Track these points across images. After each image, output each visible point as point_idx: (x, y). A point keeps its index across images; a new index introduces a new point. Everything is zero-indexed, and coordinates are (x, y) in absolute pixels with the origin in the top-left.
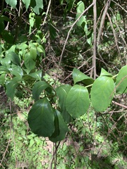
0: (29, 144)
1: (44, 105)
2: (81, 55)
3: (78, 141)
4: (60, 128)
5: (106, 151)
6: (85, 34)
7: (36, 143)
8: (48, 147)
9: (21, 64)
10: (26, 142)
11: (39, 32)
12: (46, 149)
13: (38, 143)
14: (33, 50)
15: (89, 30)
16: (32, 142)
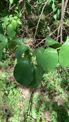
0: (9, 93)
1: (26, 62)
2: (48, 28)
3: (44, 91)
4: (36, 78)
5: (64, 98)
6: (52, 10)
7: (14, 93)
8: (23, 95)
9: (5, 33)
10: (7, 92)
11: (17, 8)
12: (21, 97)
13: (15, 93)
14: (14, 23)
15: (56, 7)
16: (11, 92)
